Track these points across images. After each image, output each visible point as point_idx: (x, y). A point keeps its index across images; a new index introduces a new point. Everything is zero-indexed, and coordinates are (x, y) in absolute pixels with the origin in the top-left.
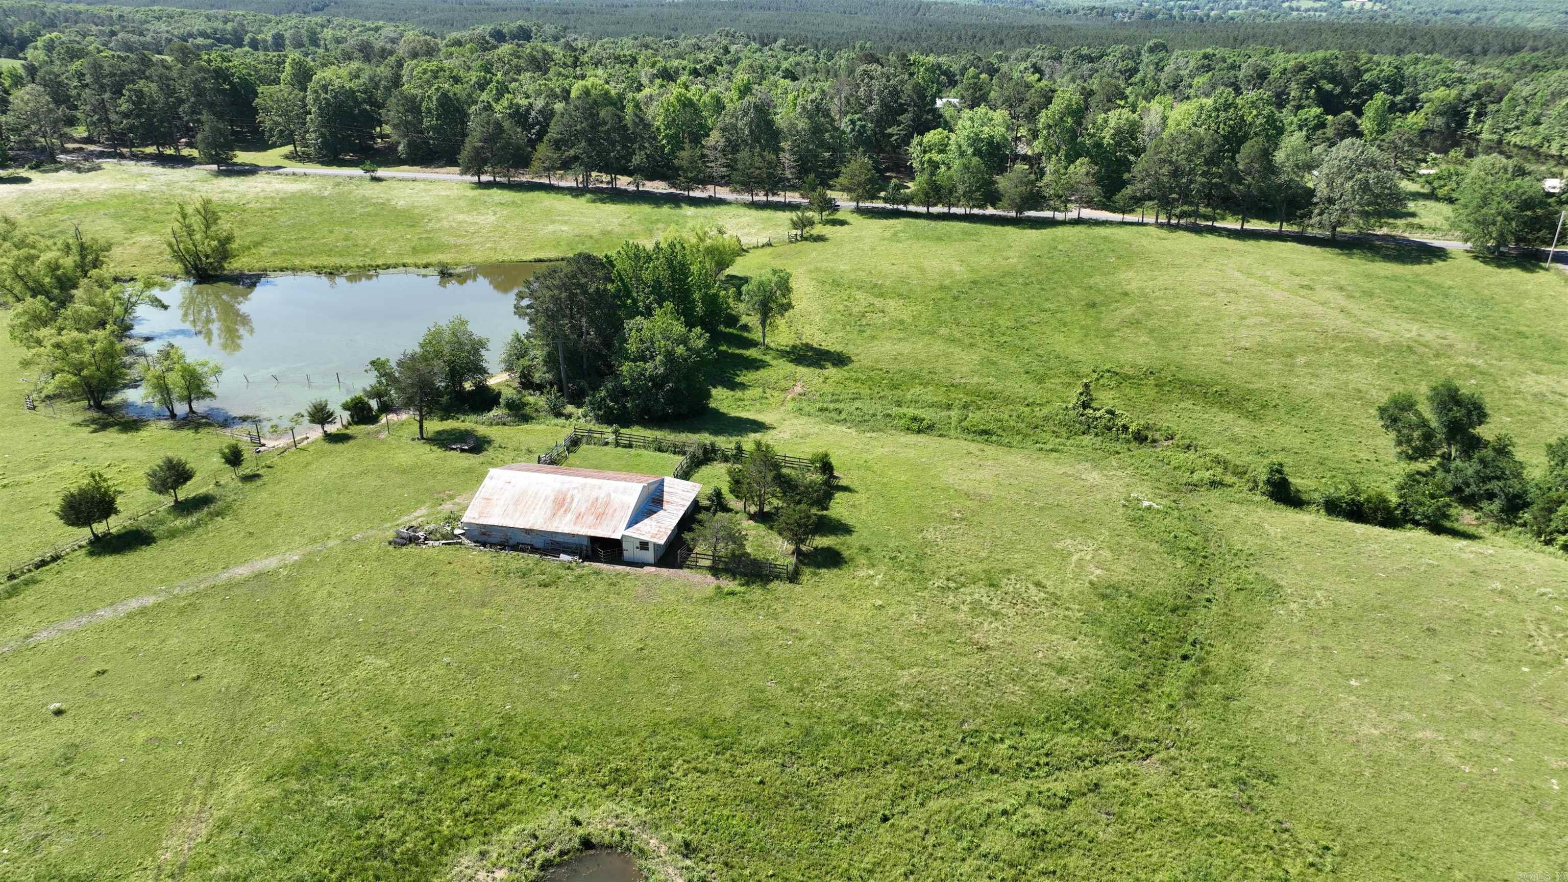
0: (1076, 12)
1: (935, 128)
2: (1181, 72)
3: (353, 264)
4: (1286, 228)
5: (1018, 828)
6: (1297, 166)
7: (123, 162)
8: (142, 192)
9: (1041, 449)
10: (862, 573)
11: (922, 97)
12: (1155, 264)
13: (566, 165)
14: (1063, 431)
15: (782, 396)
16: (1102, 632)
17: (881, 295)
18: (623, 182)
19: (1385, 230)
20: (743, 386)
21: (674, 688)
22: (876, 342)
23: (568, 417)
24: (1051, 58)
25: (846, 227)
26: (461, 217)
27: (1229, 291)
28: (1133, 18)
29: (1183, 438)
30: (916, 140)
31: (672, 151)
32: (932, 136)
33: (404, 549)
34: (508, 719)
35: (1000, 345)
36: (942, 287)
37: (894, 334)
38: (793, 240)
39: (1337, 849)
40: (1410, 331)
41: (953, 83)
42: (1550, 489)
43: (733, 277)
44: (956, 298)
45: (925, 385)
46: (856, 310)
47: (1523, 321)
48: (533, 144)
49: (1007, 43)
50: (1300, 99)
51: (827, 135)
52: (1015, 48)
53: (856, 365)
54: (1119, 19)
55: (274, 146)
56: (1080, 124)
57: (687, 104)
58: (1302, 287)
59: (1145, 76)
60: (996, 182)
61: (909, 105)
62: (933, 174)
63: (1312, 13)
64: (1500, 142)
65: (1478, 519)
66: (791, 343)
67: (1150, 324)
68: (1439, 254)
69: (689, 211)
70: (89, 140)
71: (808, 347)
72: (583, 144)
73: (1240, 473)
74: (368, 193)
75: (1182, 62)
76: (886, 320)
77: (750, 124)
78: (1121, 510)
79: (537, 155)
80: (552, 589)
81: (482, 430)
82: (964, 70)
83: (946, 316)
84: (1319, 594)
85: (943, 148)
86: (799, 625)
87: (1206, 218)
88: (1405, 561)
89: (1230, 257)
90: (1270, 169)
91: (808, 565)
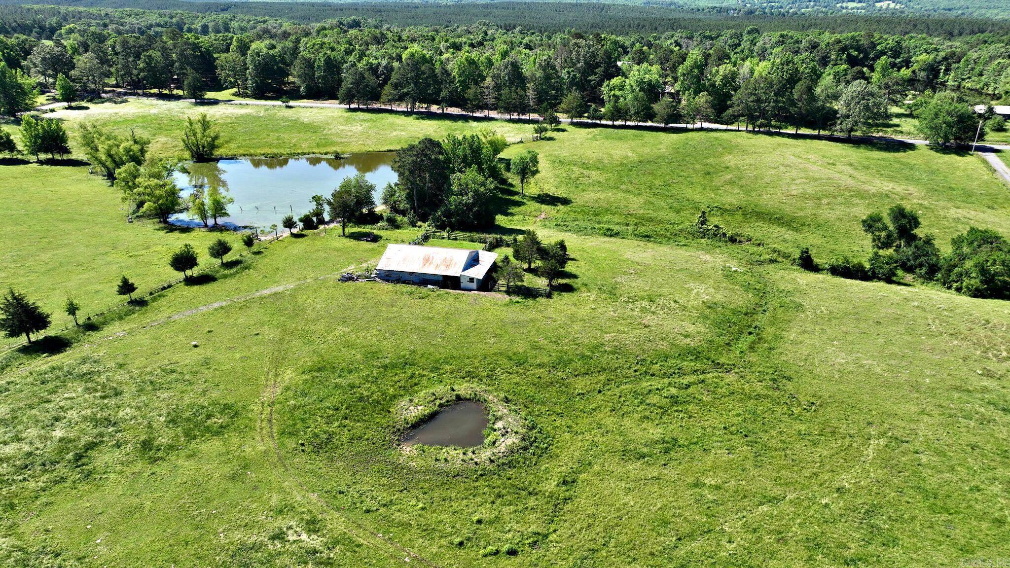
0: (703, 10)
1: (617, 76)
2: (766, 46)
3: (285, 153)
4: (822, 133)
5: (664, 395)
6: (828, 96)
7: (140, 98)
8: (154, 115)
9: (678, 245)
10: (584, 295)
11: (609, 57)
12: (745, 152)
13: (401, 99)
14: (691, 237)
15: (535, 219)
16: (708, 322)
17: (588, 168)
18: (434, 108)
19: (880, 134)
20: (512, 214)
21: (493, 340)
22: (585, 193)
23: (420, 227)
24: (687, 38)
25: (565, 133)
26: (342, 127)
27: (786, 166)
28: (740, 14)
29: (756, 240)
30: (606, 83)
31: (463, 90)
32: (615, 81)
33: (347, 283)
34: (413, 352)
35: (656, 194)
36: (622, 164)
37: (595, 188)
38: (535, 140)
39: (818, 403)
40: (888, 187)
41: (626, 52)
42: (951, 260)
43: (502, 159)
44: (630, 170)
45: (614, 214)
46: (573, 176)
47: (953, 182)
48: (381, 86)
49: (660, 29)
50: (836, 60)
51: (553, 81)
52: (664, 32)
53: (574, 204)
54: (731, 14)
55: (227, 88)
56: (702, 74)
57: (471, 62)
58: (829, 164)
59: (744, 48)
60: (653, 108)
61: (602, 63)
62: (616, 102)
63: (855, 11)
64: (959, 86)
65: (914, 278)
66: (538, 193)
67: (740, 183)
68: (911, 147)
69: (474, 124)
70: (117, 86)
71: (547, 195)
72: (412, 85)
73: (787, 256)
74: (286, 114)
75: (767, 39)
76: (591, 181)
77: (508, 74)
78: (721, 272)
79: (384, 92)
80: (426, 300)
81: (376, 232)
82: (633, 44)
83: (625, 179)
84: (823, 308)
85: (622, 88)
86: (554, 316)
87: (776, 127)
88: (870, 295)
89: (788, 148)
90: (813, 98)
91: (556, 291)
